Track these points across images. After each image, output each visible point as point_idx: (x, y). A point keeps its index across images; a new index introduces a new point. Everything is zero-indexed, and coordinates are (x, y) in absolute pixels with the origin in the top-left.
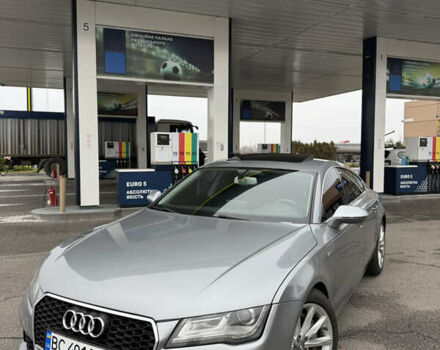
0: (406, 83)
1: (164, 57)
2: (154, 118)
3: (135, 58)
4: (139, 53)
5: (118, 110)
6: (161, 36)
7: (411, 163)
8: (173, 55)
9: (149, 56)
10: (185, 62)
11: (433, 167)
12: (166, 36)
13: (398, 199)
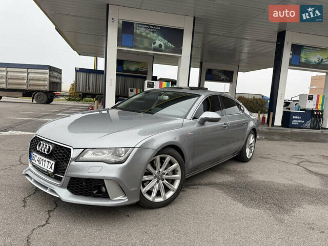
0: (303, 60)
1: (154, 38)
2: (157, 77)
3: (138, 38)
4: (141, 36)
5: (137, 71)
6: (154, 26)
7: (301, 110)
8: (160, 37)
9: (146, 37)
10: (166, 41)
11: (315, 113)
12: (157, 27)
13: (289, 130)
